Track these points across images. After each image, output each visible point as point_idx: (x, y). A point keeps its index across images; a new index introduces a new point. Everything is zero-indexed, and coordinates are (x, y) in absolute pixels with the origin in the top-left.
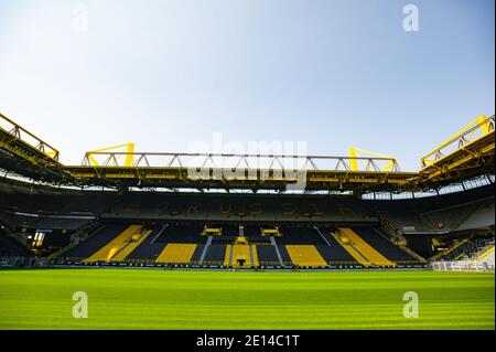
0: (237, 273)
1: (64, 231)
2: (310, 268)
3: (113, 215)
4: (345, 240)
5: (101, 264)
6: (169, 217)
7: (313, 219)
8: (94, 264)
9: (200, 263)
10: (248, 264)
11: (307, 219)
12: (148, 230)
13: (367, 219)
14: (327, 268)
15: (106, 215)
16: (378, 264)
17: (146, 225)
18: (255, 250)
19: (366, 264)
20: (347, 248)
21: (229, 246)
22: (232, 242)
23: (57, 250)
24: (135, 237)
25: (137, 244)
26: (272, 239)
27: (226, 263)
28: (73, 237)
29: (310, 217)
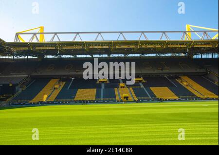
0: (126, 104)
1: (11, 85)
2: (169, 100)
3: (39, 74)
4: (185, 83)
5: (42, 103)
6: (74, 73)
7: (164, 71)
8: (38, 103)
9: (102, 99)
10: (130, 99)
11: (161, 72)
12: (63, 82)
13: (198, 70)
14: (179, 100)
15: (34, 74)
16: (210, 97)
17: (61, 79)
18: (132, 91)
19: (202, 97)
20: (188, 88)
21: (116, 89)
22: (117, 87)
23: (10, 97)
24: (56, 86)
25: (59, 91)
26: (141, 84)
27: (118, 99)
28: (17, 88)
29: (162, 70)
